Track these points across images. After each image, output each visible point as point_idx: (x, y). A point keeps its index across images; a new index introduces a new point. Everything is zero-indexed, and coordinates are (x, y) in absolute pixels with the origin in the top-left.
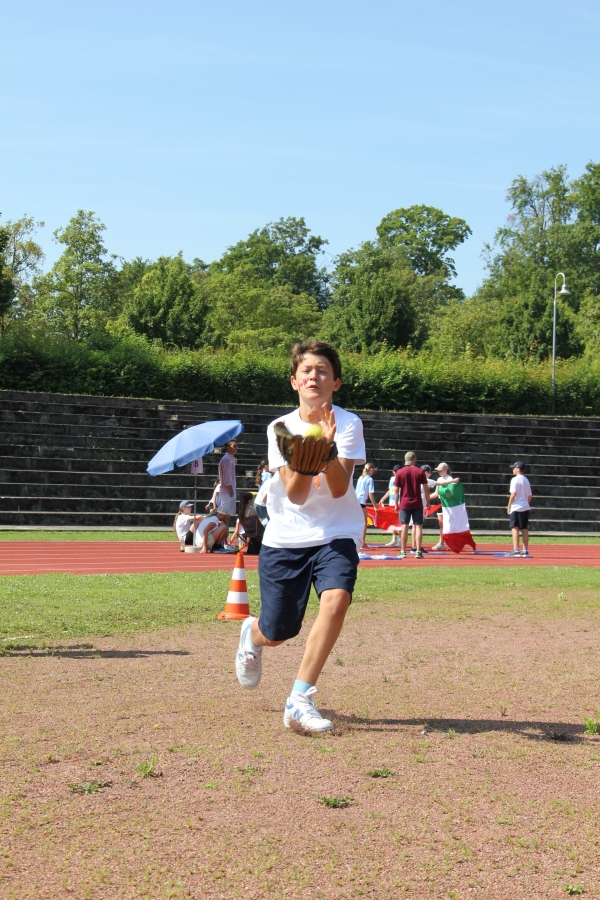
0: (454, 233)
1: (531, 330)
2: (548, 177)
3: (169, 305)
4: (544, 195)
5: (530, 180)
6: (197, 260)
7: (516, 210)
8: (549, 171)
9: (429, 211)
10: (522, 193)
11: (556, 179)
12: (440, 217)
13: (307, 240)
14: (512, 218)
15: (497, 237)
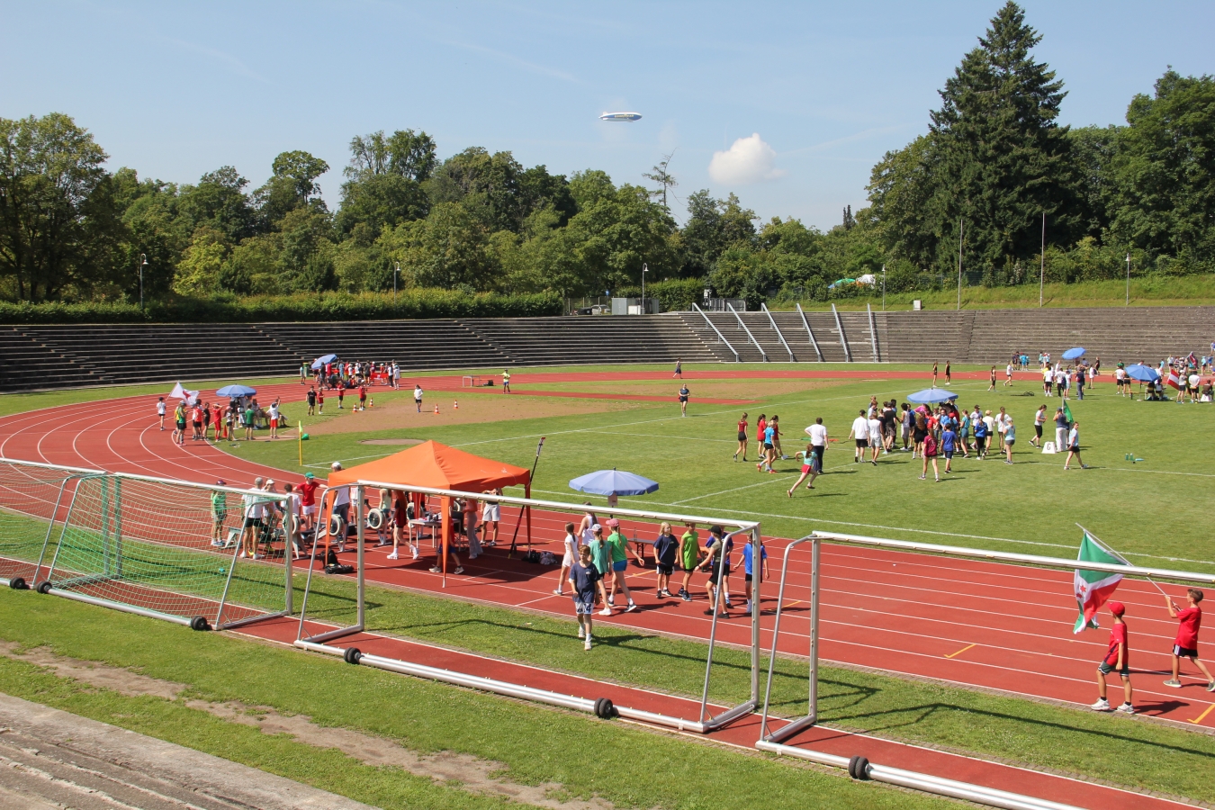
0: (318, 167)
1: (383, 276)
2: (373, 139)
3: (235, 274)
4: (371, 149)
5: (362, 137)
6: (158, 180)
7: (355, 156)
8: (374, 135)
9: (305, 154)
10: (359, 146)
11: (378, 139)
12: (310, 158)
13: (237, 180)
14: (353, 161)
15: (345, 172)
